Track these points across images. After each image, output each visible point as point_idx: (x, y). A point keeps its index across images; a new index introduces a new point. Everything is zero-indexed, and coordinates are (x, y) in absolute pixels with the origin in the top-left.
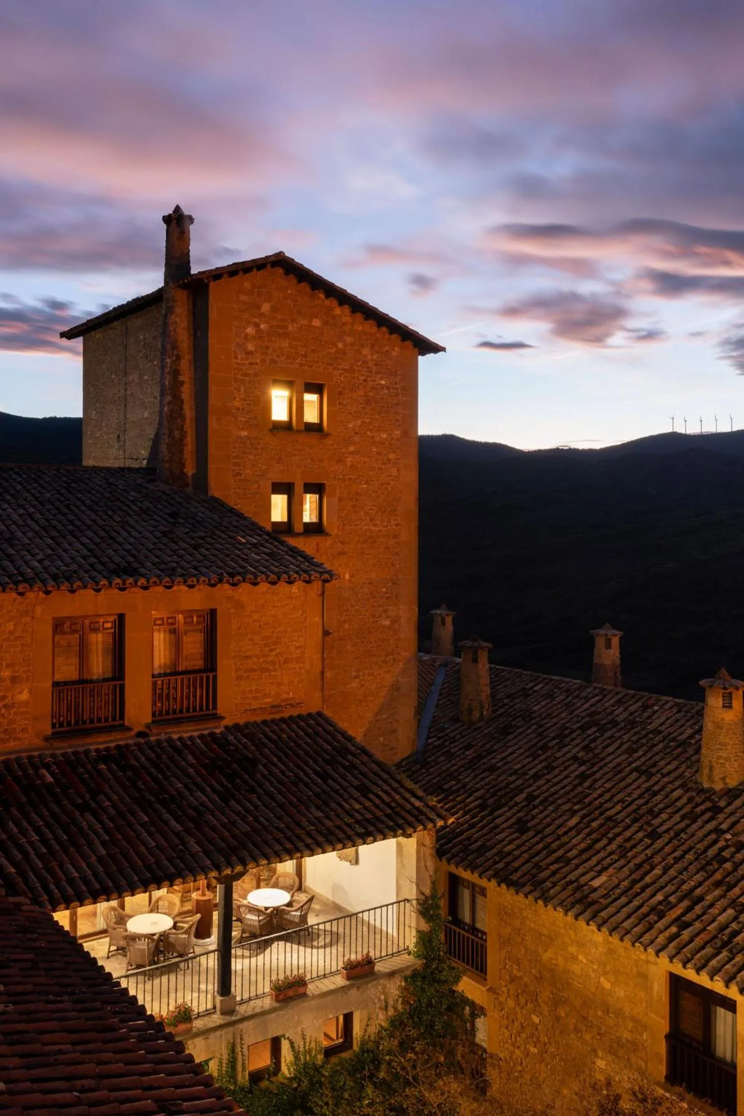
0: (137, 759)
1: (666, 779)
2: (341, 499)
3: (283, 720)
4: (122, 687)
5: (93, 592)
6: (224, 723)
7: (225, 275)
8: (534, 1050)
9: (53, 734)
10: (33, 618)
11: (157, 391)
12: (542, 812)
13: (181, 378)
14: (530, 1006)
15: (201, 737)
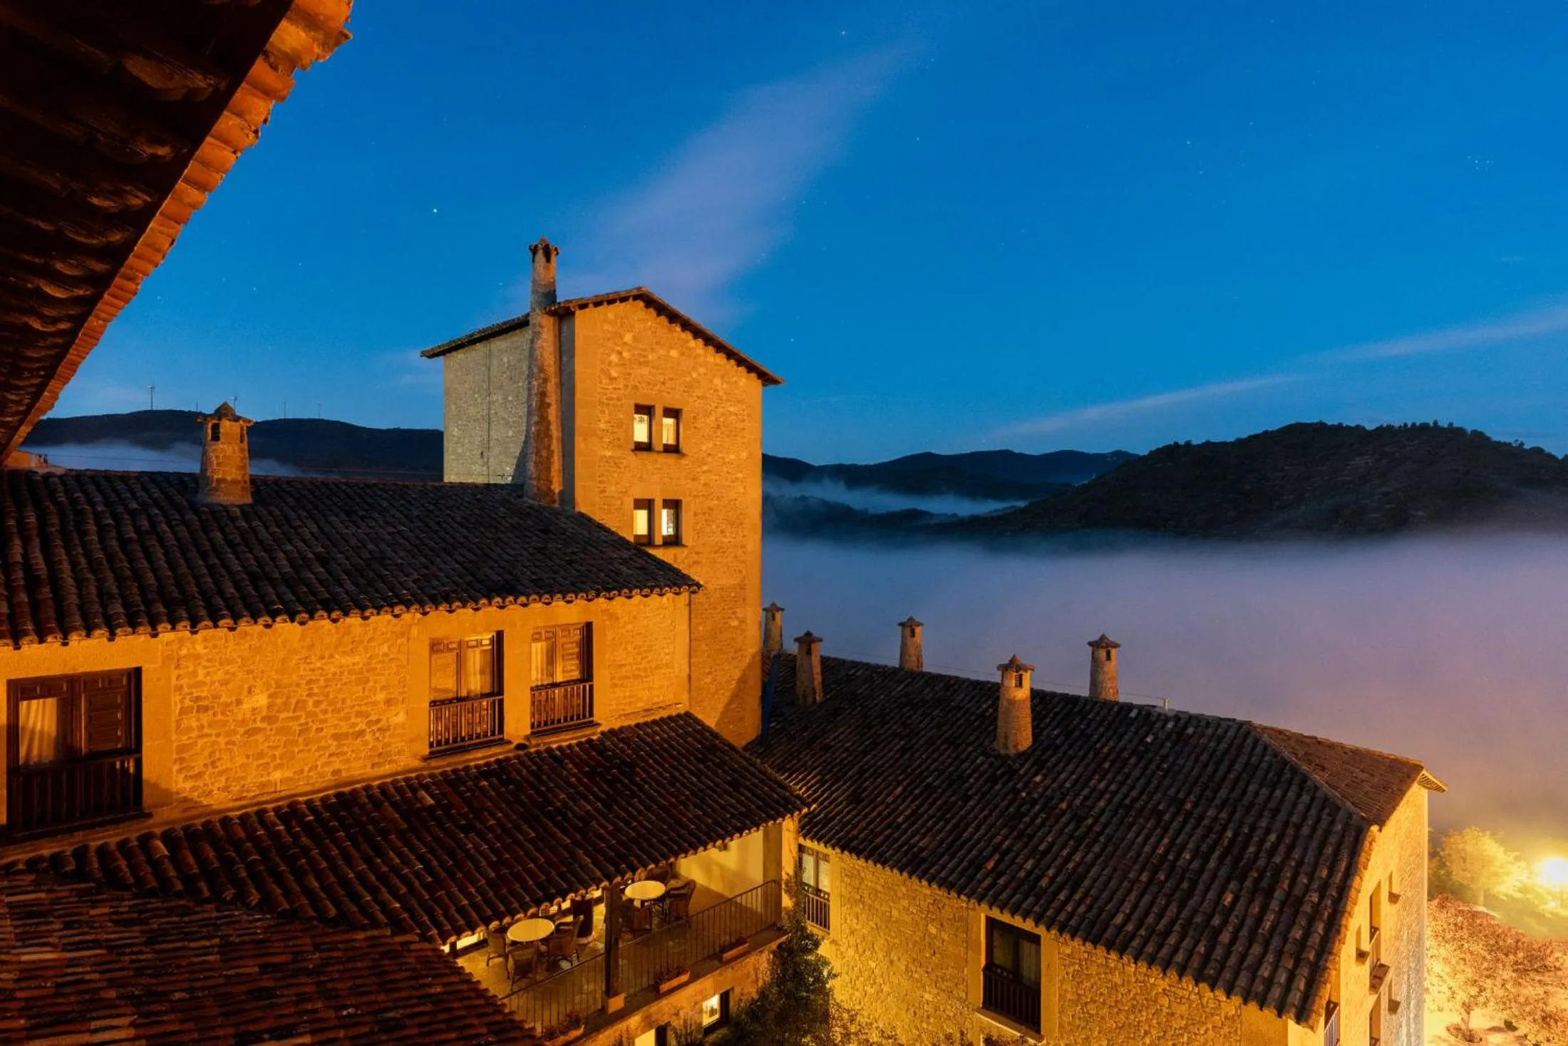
0: (519, 773)
1: (970, 749)
2: (695, 514)
3: (654, 722)
4: (501, 702)
5: (471, 611)
6: (600, 729)
7: (591, 305)
8: (870, 990)
9: (431, 753)
10: (408, 639)
11: (523, 411)
12: (872, 783)
13: (547, 400)
14: (867, 953)
15: (579, 744)
